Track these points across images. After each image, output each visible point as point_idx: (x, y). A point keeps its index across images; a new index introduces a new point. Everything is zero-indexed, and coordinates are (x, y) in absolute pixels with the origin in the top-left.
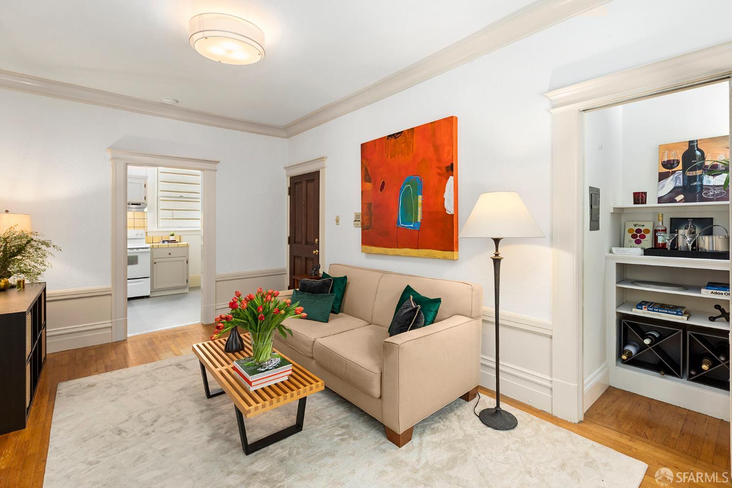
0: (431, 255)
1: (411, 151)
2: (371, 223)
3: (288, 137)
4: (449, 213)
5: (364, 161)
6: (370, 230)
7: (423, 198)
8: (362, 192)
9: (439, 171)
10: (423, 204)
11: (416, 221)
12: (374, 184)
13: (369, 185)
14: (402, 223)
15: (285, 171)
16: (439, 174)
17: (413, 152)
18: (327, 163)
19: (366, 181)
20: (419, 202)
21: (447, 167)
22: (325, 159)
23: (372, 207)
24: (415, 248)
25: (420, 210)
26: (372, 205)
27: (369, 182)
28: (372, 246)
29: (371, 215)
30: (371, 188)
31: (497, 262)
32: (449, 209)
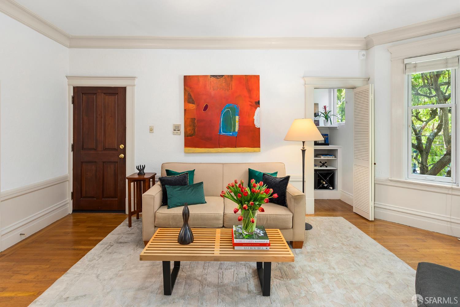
0: (245, 150)
1: (231, 89)
2: (194, 132)
3: (70, 47)
4: (257, 127)
5: (187, 88)
6: (194, 136)
7: (239, 117)
8: (185, 110)
9: (250, 103)
10: (239, 121)
11: (234, 131)
12: (198, 105)
13: (192, 106)
14: (223, 132)
15: (67, 80)
16: (251, 105)
17: (232, 89)
18: (136, 82)
19: (189, 102)
20: (236, 120)
21: (256, 102)
22: (136, 79)
23: (196, 121)
24: (233, 147)
25: (237, 124)
26: (195, 120)
27: (193, 103)
28: (195, 148)
29: (194, 126)
30: (194, 108)
31: (303, 151)
32: (257, 125)
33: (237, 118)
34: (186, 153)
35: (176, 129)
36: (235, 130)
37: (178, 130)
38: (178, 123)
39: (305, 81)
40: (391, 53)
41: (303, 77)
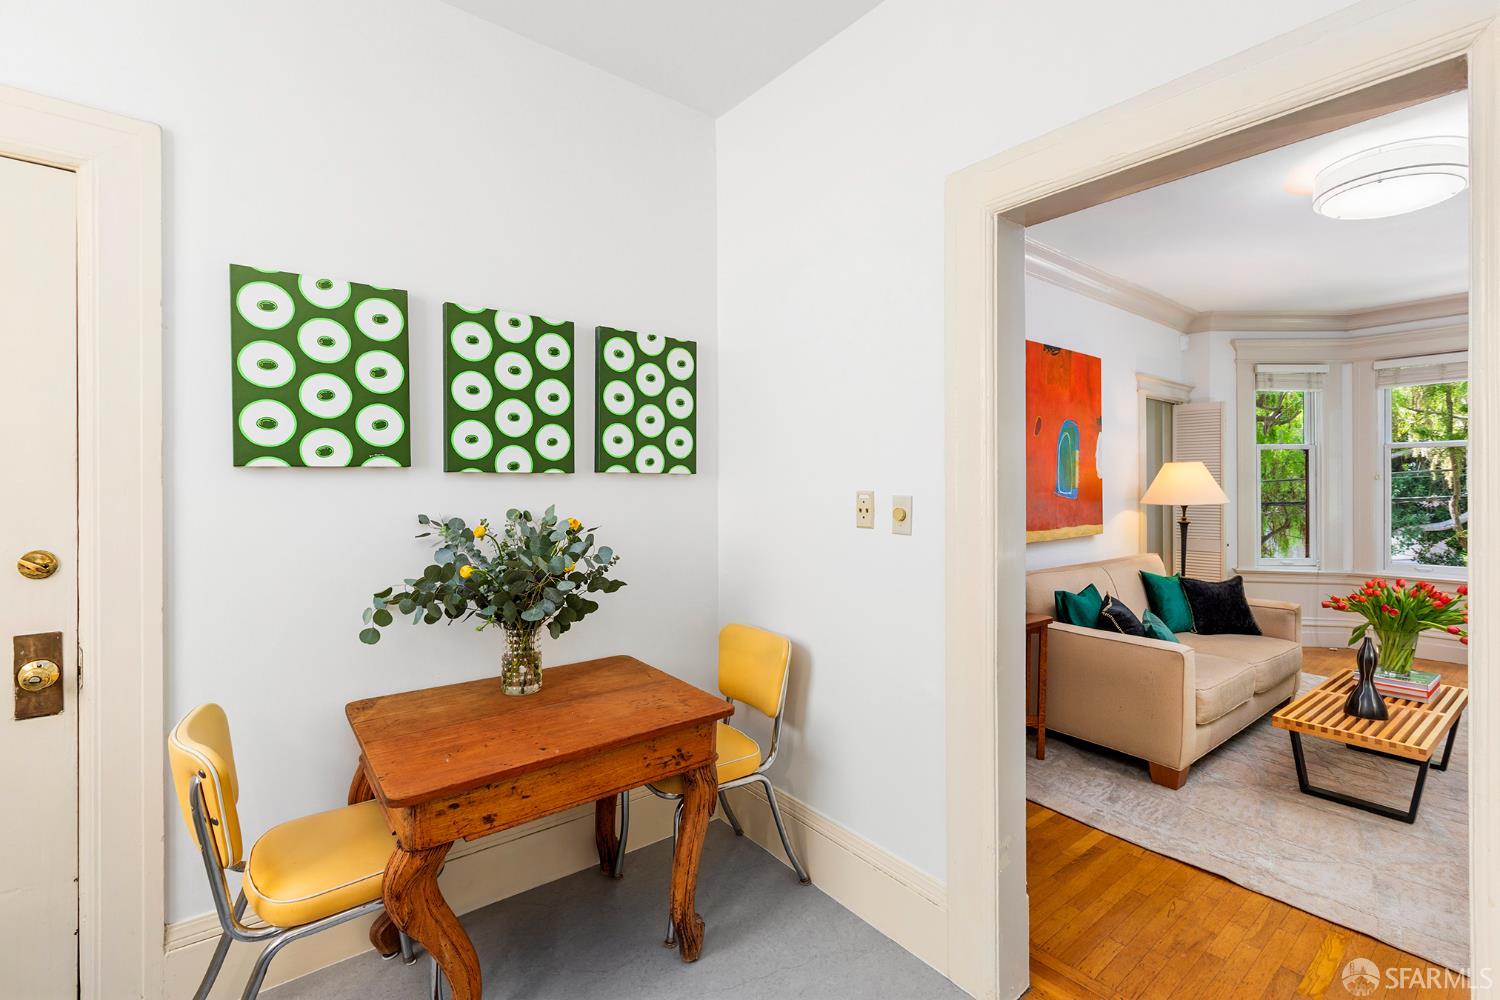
1: (1069, 384)
4: (1099, 477)
7: (1080, 453)
9: (1092, 422)
10: (1080, 464)
16: (1092, 426)
20: (1076, 459)
21: (1097, 420)
25: (1077, 469)
31: (1184, 526)
32: (1099, 471)
33: (1077, 452)
36: (1075, 485)
39: (1138, 382)
40: (1235, 349)
41: (1138, 374)
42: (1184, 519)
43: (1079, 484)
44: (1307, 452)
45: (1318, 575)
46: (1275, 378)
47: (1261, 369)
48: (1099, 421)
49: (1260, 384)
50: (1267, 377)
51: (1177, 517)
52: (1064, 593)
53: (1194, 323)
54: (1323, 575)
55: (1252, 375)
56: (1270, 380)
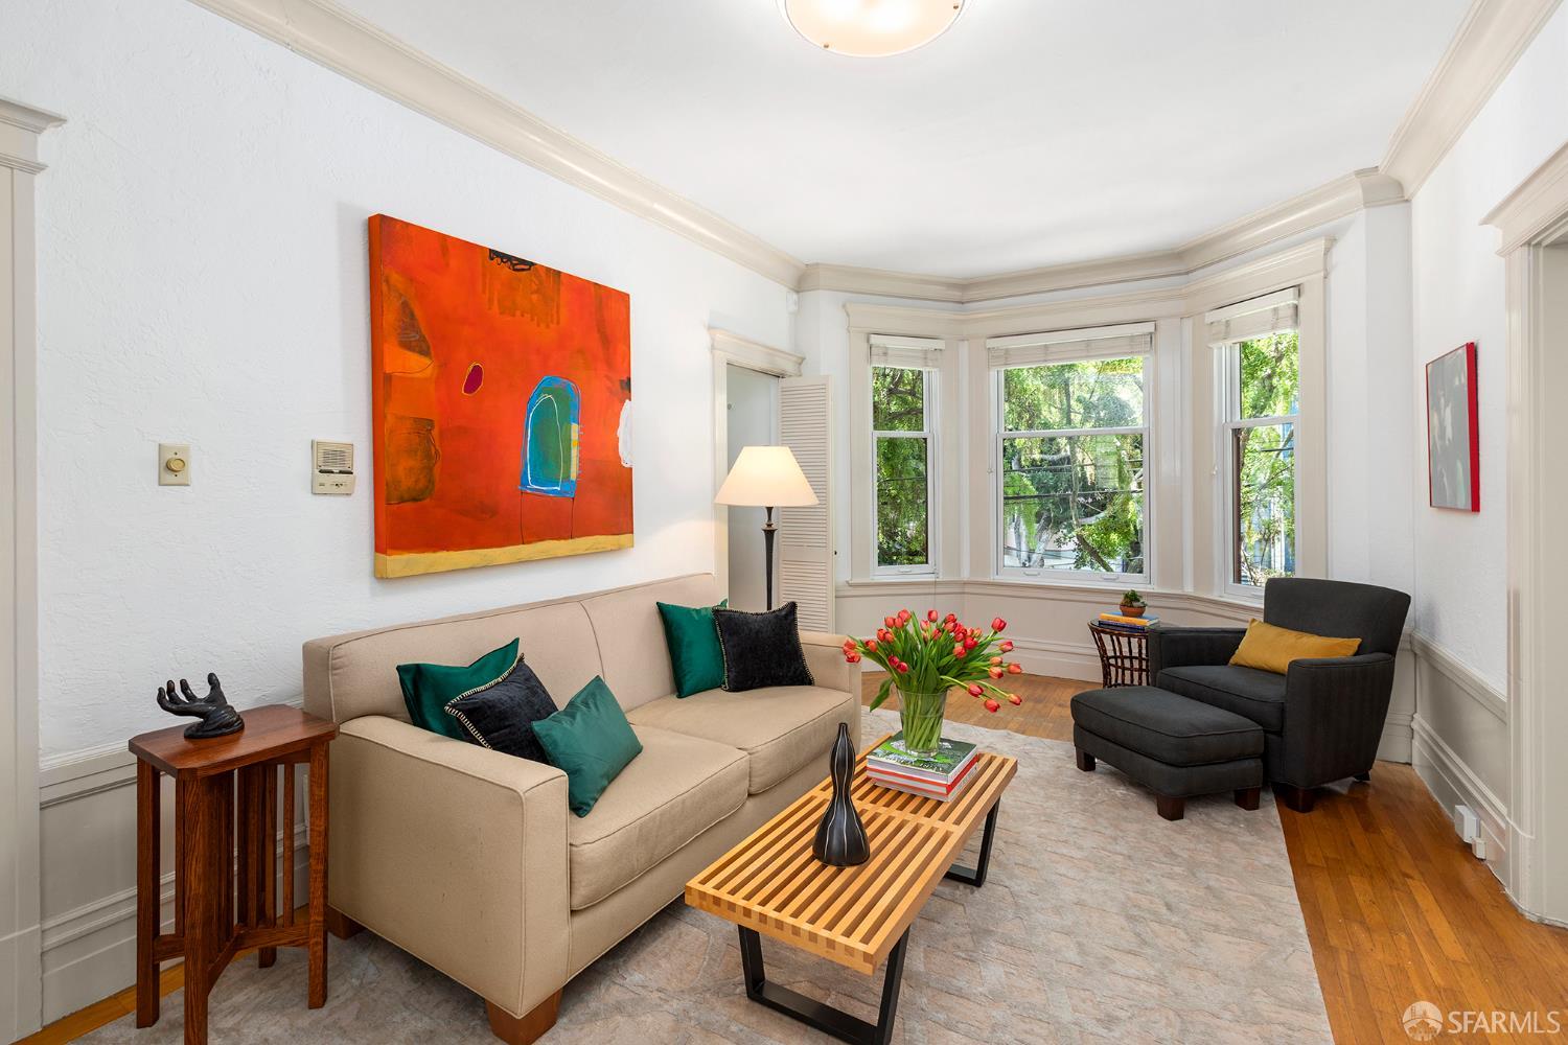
0: (598, 546)
1: (555, 321)
2: (430, 481)
4: (625, 465)
5: (395, 275)
6: (427, 501)
7: (581, 430)
8: (386, 378)
9: (609, 384)
10: (580, 444)
11: (567, 478)
12: (444, 367)
13: (418, 366)
14: (535, 481)
16: (610, 391)
17: (558, 322)
19: (406, 345)
20: (573, 437)
21: (620, 379)
23: (435, 432)
24: (565, 539)
25: (575, 452)
26: (433, 427)
27: (425, 353)
28: (434, 552)
29: (428, 456)
30: (428, 372)
31: (770, 534)
32: (627, 457)
33: (575, 428)
34: (381, 576)
35: (331, 464)
36: (569, 476)
37: (341, 472)
38: (335, 436)
39: (713, 339)
40: (848, 315)
41: (710, 328)
42: (769, 525)
43: (579, 476)
44: (925, 439)
45: (935, 583)
46: (890, 352)
47: (875, 339)
48: (627, 384)
49: (874, 358)
50: (881, 352)
51: (762, 522)
52: (418, 667)
53: (804, 279)
54: (941, 583)
55: (865, 346)
56: (885, 354)
